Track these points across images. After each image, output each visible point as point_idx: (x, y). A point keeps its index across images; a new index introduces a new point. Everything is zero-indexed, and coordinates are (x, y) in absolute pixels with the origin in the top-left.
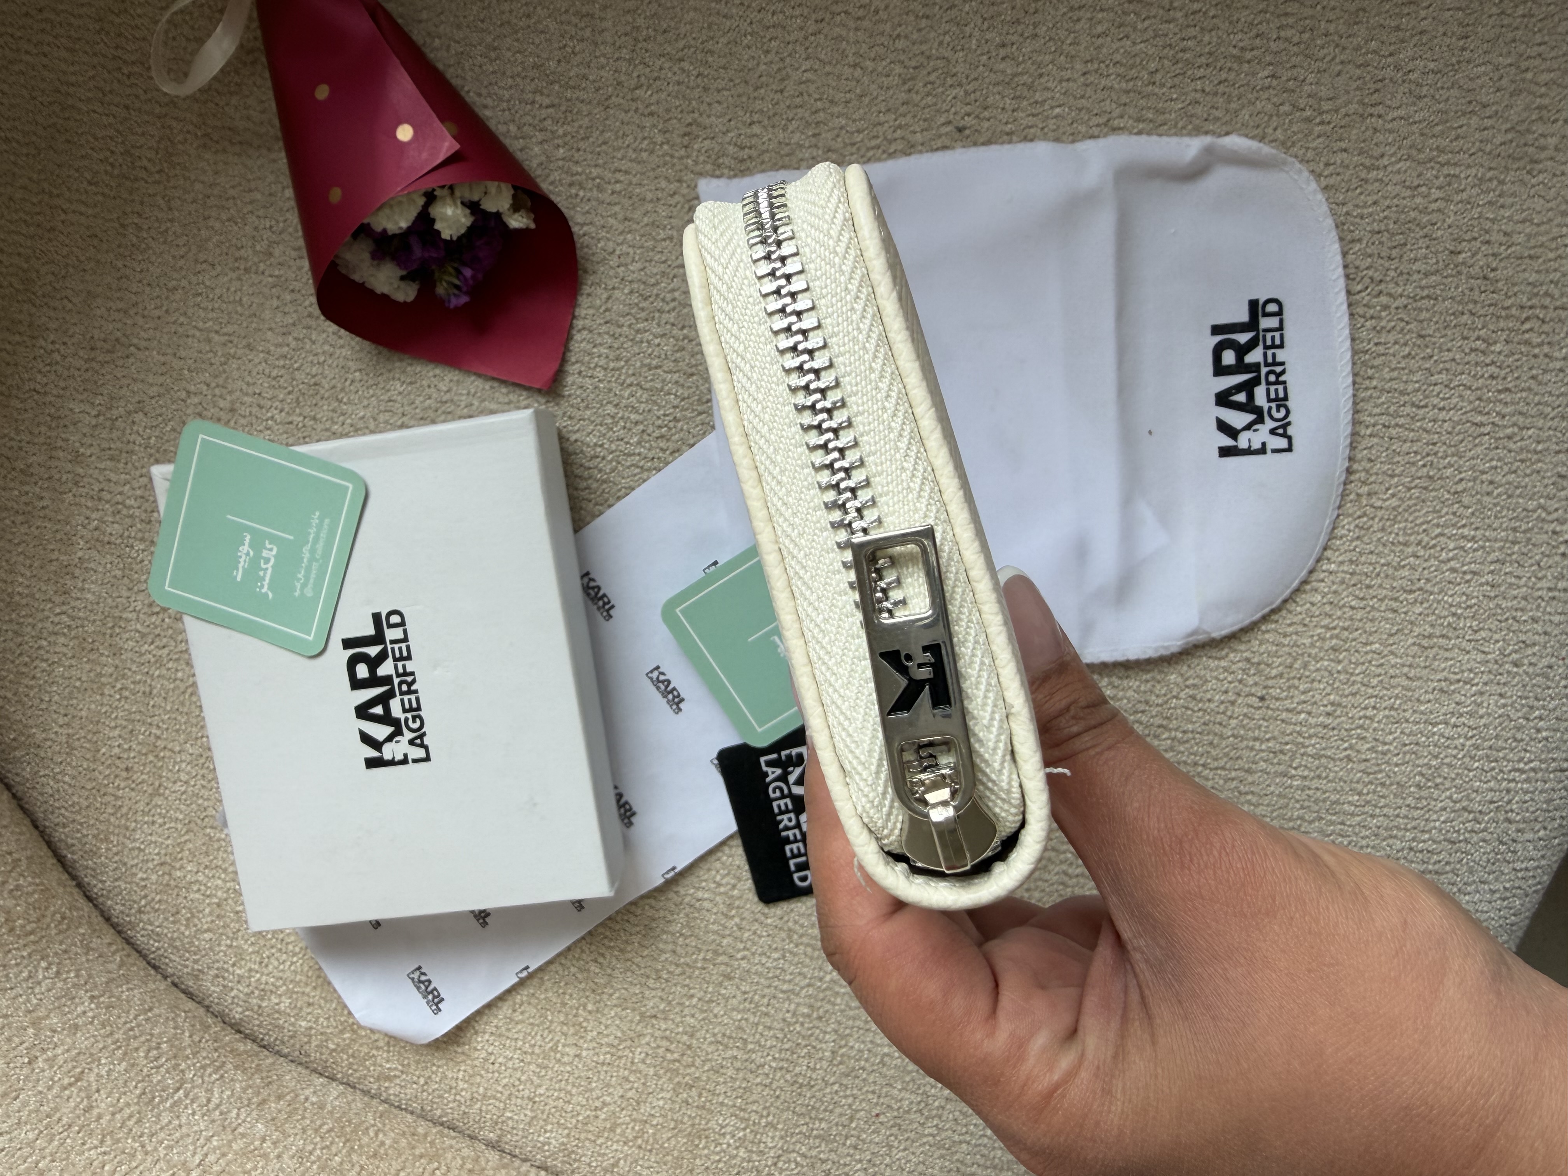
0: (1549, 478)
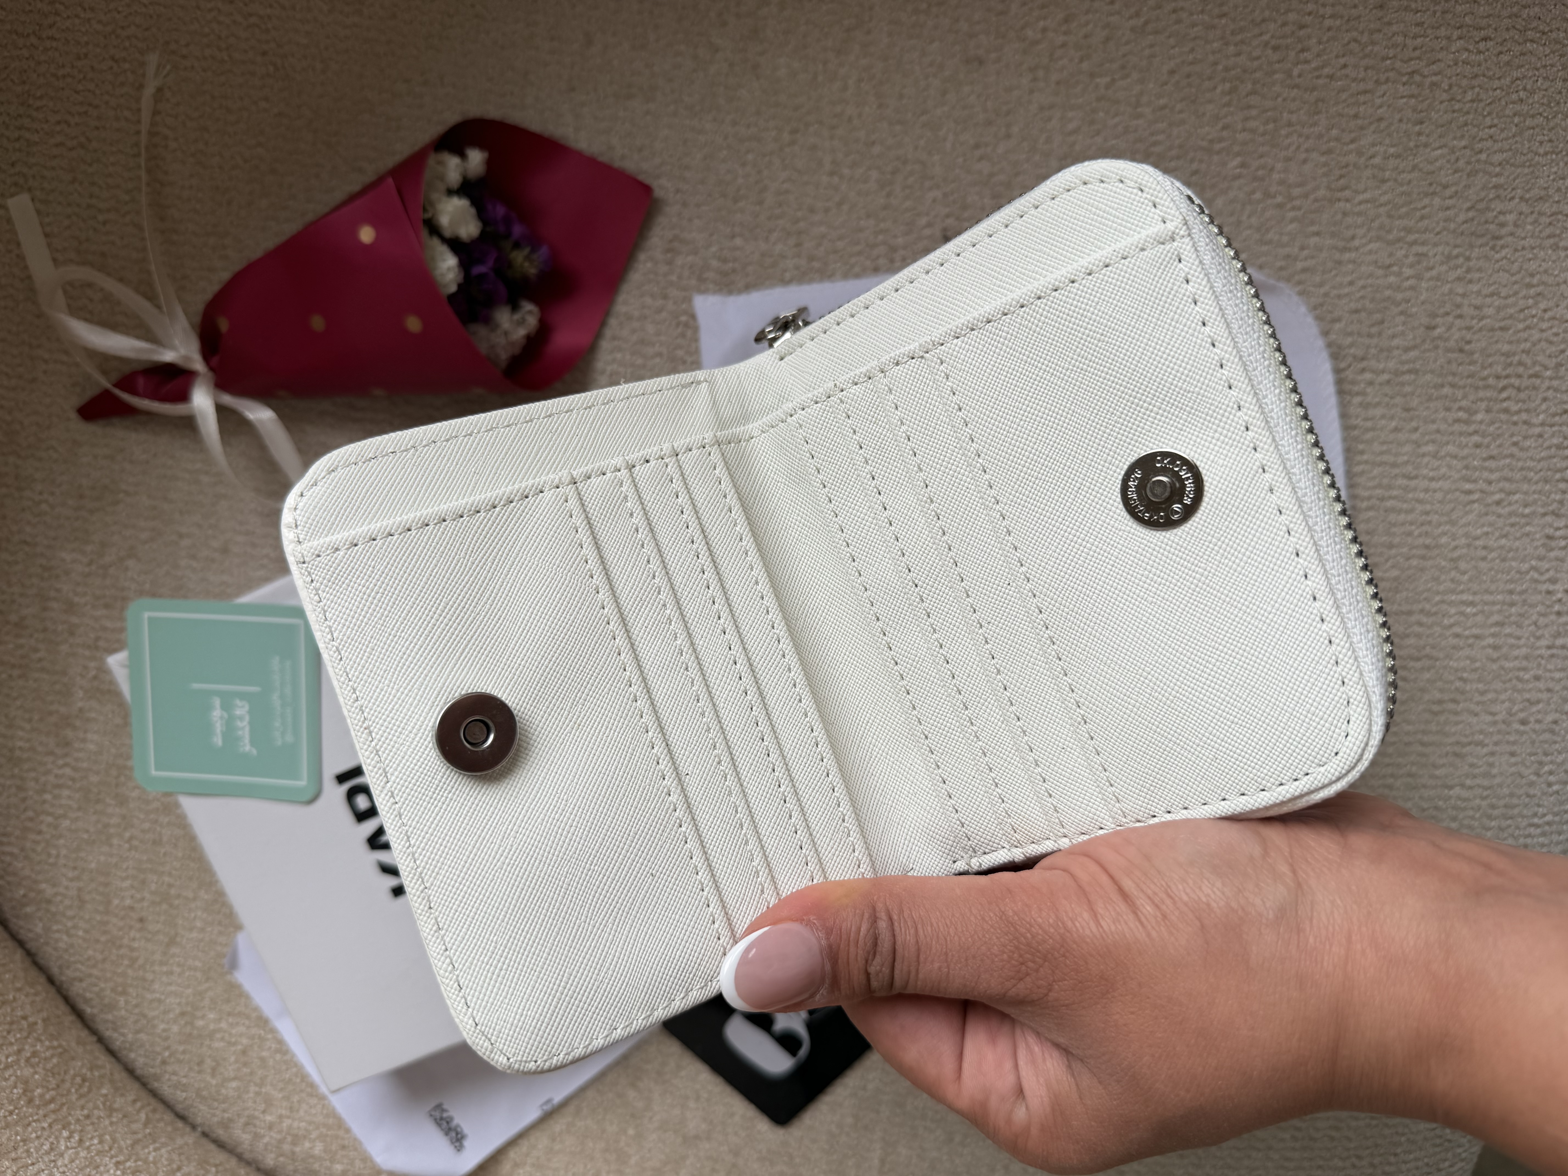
0: (1538, 540)
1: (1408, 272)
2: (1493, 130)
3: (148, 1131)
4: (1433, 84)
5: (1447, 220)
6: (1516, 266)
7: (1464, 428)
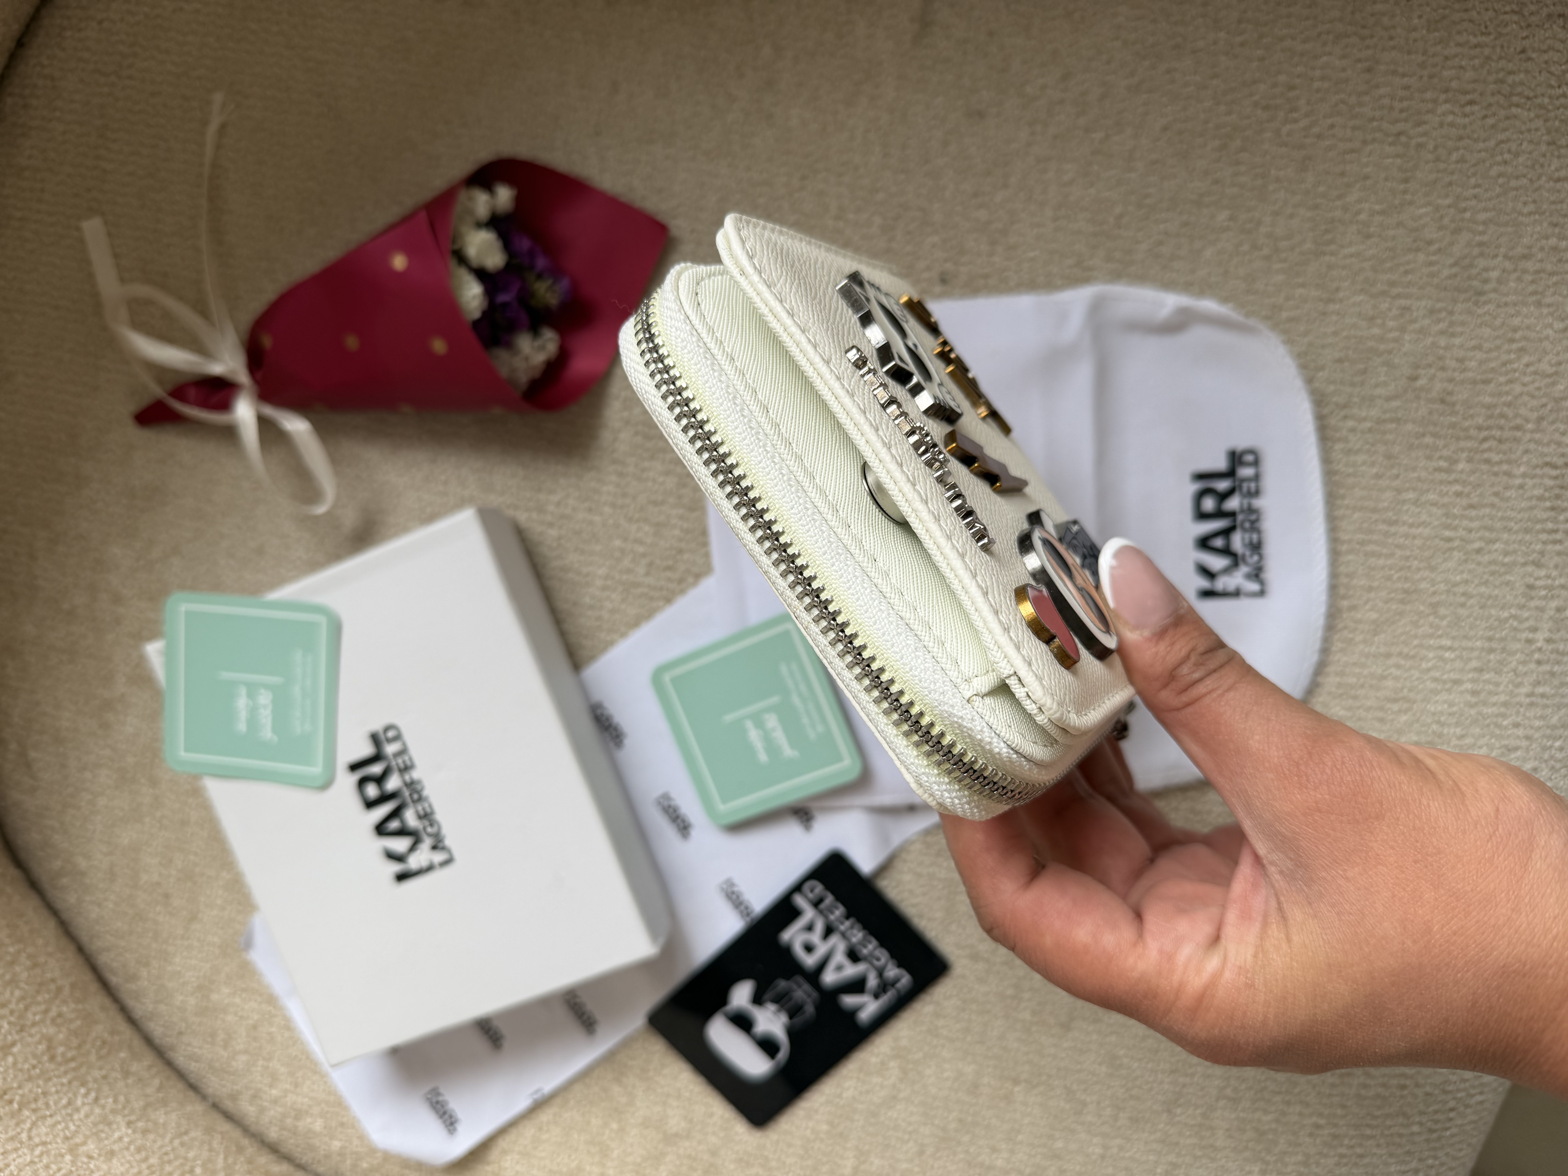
1: (1391, 324)
2: (1477, 190)
3: (161, 1095)
4: (1420, 146)
5: (1432, 275)
6: (1498, 322)
7: (1444, 476)
